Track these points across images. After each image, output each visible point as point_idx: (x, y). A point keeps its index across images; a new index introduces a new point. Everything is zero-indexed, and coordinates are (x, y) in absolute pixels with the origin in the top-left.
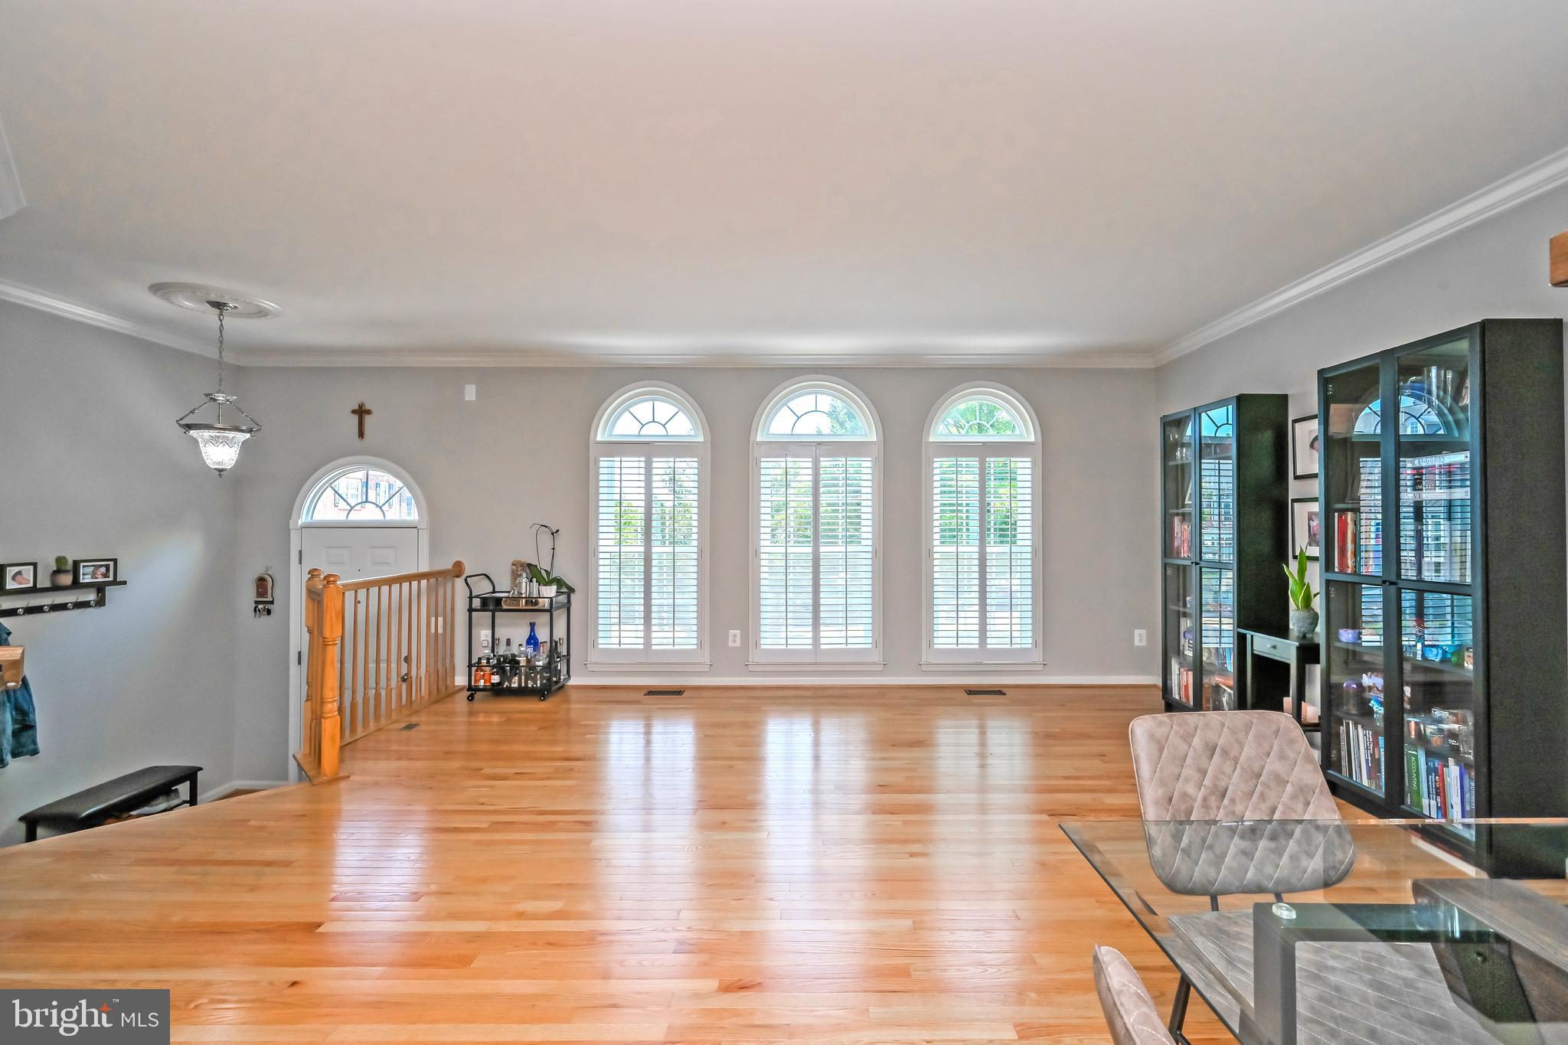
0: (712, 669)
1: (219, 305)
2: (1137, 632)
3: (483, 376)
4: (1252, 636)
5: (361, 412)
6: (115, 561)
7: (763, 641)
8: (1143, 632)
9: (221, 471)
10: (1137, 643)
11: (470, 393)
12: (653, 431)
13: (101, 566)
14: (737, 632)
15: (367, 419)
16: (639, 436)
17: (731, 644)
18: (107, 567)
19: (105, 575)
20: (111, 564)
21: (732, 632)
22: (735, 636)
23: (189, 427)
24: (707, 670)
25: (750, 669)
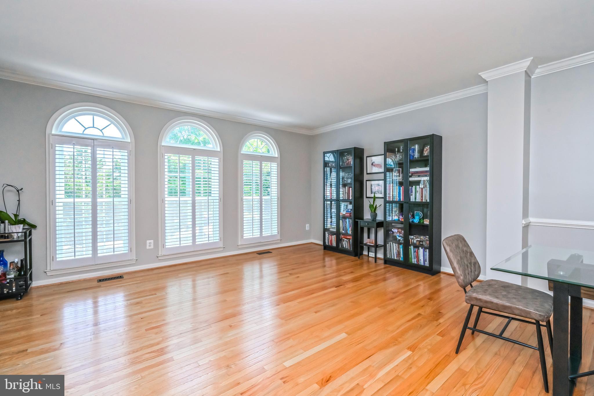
0: (137, 262)
2: (307, 225)
4: (360, 221)
7: (167, 244)
8: (308, 225)
10: (307, 229)
12: (96, 133)
14: (152, 241)
16: (83, 134)
17: (148, 247)
21: (148, 242)
22: (150, 243)
24: (134, 263)
25: (160, 259)
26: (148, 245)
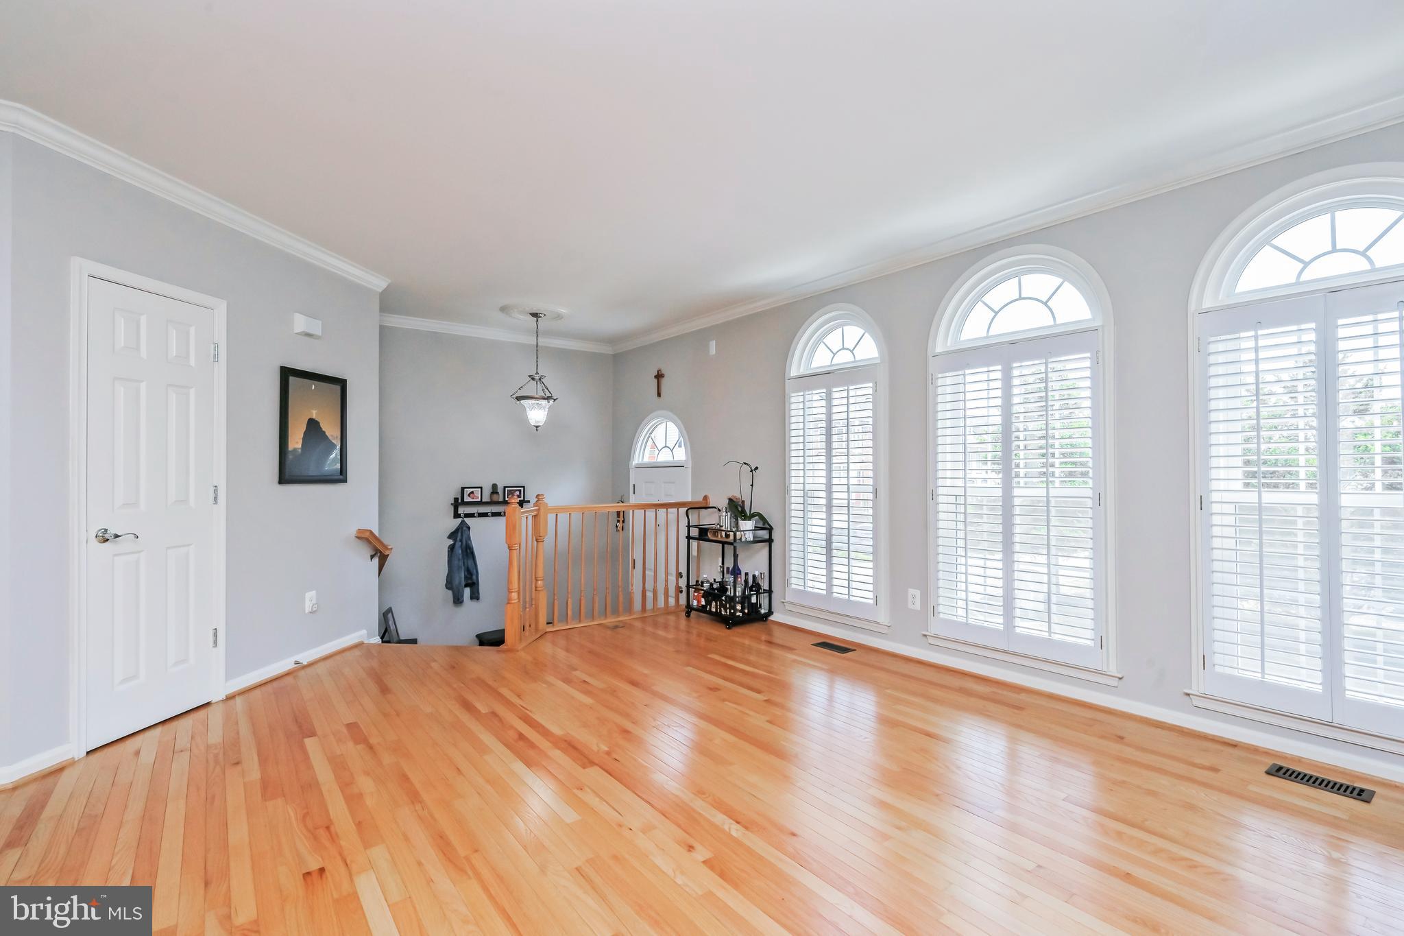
0: (890, 630)
1: (535, 315)
3: (723, 331)
5: (659, 376)
6: (524, 487)
7: (941, 609)
9: (537, 427)
11: (713, 347)
12: (844, 358)
13: (517, 490)
14: (917, 592)
15: (664, 381)
17: (910, 606)
18: (520, 491)
19: (519, 496)
20: (522, 489)
21: (912, 591)
22: (914, 596)
23: (519, 398)
24: (885, 630)
25: (930, 642)
26: (910, 598)
